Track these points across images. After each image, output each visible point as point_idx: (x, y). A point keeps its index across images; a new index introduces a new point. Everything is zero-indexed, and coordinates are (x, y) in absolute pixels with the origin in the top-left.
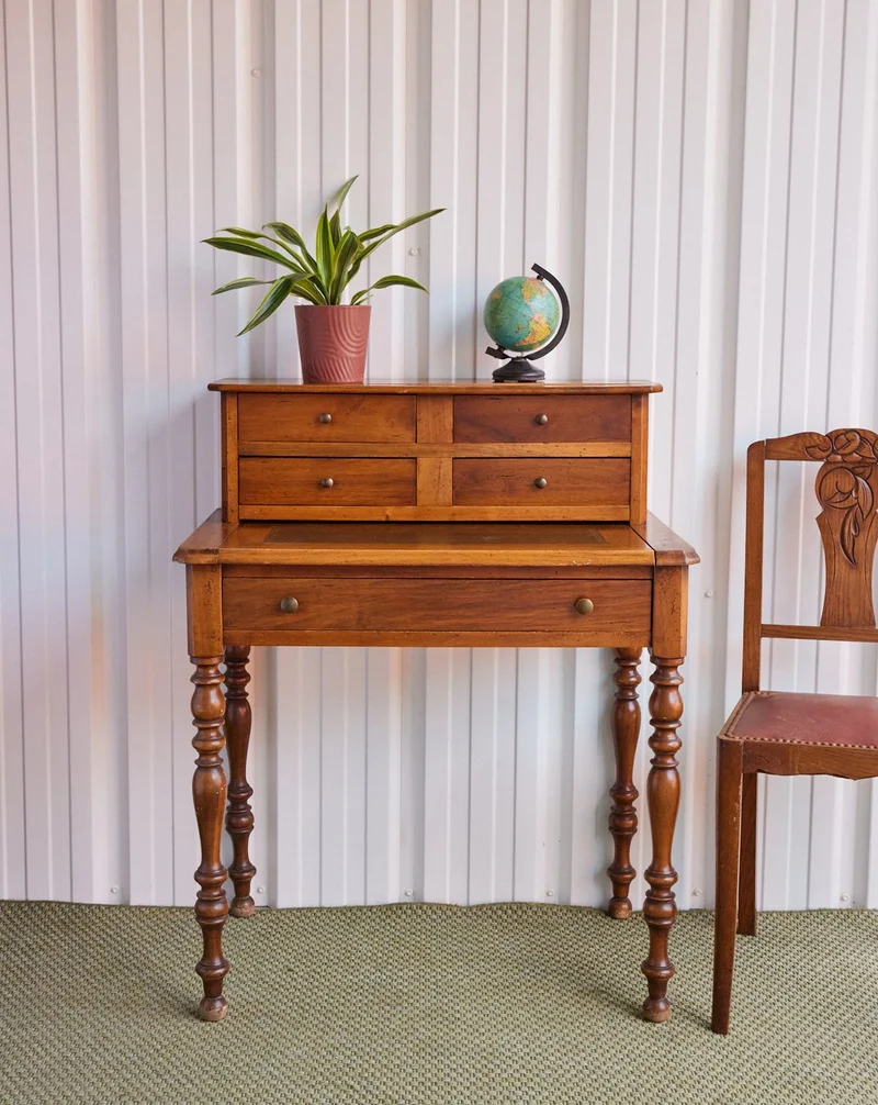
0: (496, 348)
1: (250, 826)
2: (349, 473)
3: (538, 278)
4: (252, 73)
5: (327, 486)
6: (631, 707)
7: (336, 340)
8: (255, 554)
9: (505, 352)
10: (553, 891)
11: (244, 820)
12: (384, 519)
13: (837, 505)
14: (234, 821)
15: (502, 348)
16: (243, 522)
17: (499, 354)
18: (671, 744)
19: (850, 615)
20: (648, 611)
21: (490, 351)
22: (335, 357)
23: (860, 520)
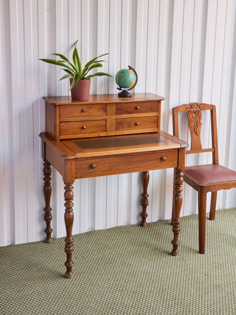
0: (119, 88)
1: (51, 219)
2: (89, 125)
3: (130, 69)
4: (48, 10)
5: (84, 129)
6: (147, 174)
7: (85, 90)
8: (85, 155)
9: (122, 89)
10: (126, 222)
11: (50, 217)
12: (98, 136)
13: (193, 121)
14: (47, 218)
15: (121, 88)
16: (61, 140)
17: (120, 89)
18: (181, 190)
19: (197, 147)
20: (177, 159)
21: (118, 88)
22: (84, 94)
23: (197, 124)
